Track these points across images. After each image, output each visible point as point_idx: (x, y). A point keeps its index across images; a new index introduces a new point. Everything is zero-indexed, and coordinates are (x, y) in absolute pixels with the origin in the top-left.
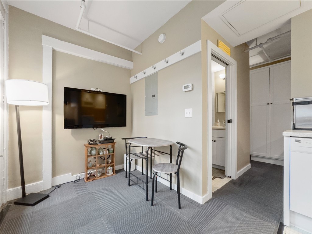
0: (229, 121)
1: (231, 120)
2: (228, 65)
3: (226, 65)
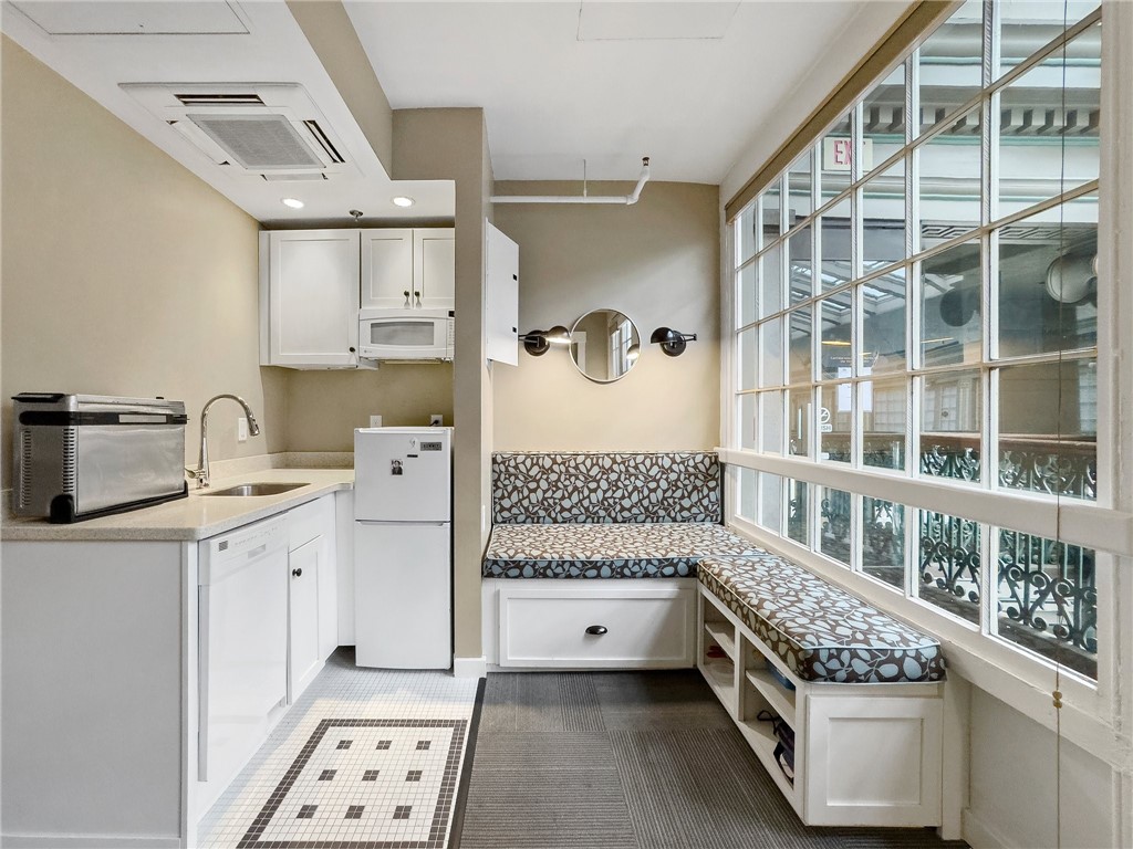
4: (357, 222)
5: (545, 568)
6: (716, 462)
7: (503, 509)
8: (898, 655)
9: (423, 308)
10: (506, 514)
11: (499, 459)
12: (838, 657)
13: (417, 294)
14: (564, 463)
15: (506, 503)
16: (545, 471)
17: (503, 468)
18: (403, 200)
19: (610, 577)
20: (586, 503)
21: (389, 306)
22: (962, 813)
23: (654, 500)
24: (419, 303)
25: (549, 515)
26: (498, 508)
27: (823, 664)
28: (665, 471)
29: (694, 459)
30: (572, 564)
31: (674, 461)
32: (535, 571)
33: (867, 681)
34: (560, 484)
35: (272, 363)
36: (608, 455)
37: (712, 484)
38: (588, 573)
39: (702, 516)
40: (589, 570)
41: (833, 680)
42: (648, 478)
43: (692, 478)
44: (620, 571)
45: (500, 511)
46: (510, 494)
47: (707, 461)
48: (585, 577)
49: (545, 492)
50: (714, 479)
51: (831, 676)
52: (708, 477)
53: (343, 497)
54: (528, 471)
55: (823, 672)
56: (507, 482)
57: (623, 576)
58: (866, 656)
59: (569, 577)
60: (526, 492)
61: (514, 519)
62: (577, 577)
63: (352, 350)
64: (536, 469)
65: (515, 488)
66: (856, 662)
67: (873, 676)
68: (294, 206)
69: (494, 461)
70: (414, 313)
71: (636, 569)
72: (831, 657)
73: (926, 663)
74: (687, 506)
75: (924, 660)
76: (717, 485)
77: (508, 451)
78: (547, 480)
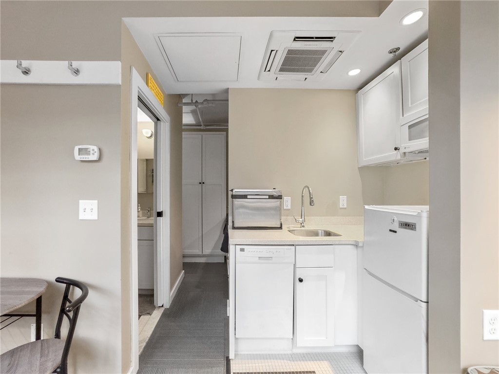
0: (160, 214)
1: (162, 212)
2: (158, 120)
3: (156, 120)
18: (412, 18)
53: (359, 251)
63: (396, 149)
68: (355, 73)
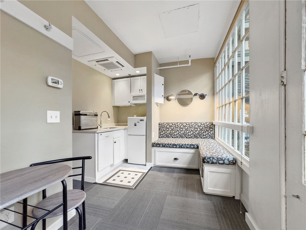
4: (130, 76)
5: (165, 145)
6: (212, 124)
7: (161, 135)
8: (223, 159)
9: (143, 92)
10: (162, 136)
11: (160, 124)
12: (210, 159)
13: (142, 90)
14: (175, 125)
15: (162, 133)
16: (170, 126)
17: (161, 126)
18: (138, 71)
19: (179, 148)
20: (180, 134)
21: (136, 93)
22: (240, 194)
23: (196, 133)
24: (142, 92)
25: (171, 136)
26: (160, 134)
27: (206, 160)
28: (199, 126)
29: (207, 124)
30: (171, 144)
31: (201, 124)
32: (163, 146)
33: (216, 164)
34: (174, 129)
35: (115, 105)
36: (185, 123)
37: (211, 130)
38: (174, 147)
39: (209, 137)
40: (174, 146)
41: (209, 163)
42: (195, 128)
43: (206, 128)
44: (181, 147)
45: (160, 135)
46: (163, 131)
47: (210, 124)
48: (173, 147)
49: (170, 131)
50: (212, 128)
51: (208, 162)
52: (210, 128)
53: (126, 130)
54: (167, 126)
55: (206, 161)
56: (162, 129)
57: (182, 148)
58: (216, 159)
59: (170, 147)
60: (166, 131)
61: (163, 137)
62: (172, 147)
63: (129, 102)
64: (168, 126)
65: (164, 130)
66: (213, 160)
67: (217, 163)
68: (118, 75)
69: (159, 124)
70: (141, 94)
71: (185, 146)
72: (208, 158)
73: (230, 161)
74: (205, 135)
75: (229, 160)
76: (213, 130)
77: (162, 122)
78: (171, 128)
